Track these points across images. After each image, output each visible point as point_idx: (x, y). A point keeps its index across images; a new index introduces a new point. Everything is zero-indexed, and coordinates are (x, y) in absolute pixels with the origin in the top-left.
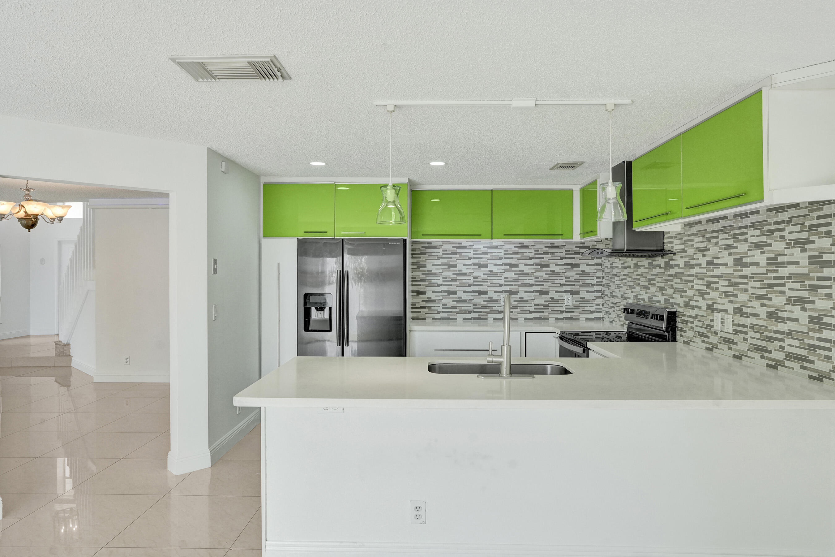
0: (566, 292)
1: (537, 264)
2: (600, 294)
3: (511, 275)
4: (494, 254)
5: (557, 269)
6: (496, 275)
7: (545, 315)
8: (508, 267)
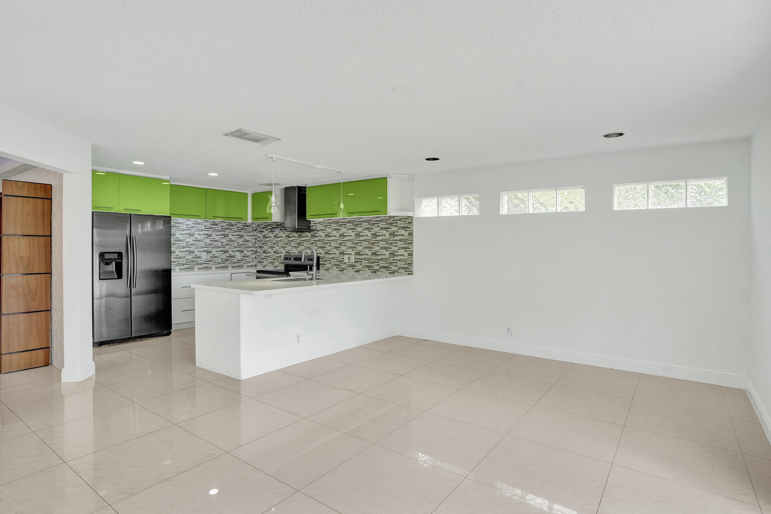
0: (237, 251)
1: (222, 235)
2: (253, 252)
3: (208, 241)
4: (198, 228)
5: (233, 238)
6: (199, 241)
7: (226, 265)
8: (206, 236)
